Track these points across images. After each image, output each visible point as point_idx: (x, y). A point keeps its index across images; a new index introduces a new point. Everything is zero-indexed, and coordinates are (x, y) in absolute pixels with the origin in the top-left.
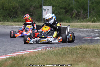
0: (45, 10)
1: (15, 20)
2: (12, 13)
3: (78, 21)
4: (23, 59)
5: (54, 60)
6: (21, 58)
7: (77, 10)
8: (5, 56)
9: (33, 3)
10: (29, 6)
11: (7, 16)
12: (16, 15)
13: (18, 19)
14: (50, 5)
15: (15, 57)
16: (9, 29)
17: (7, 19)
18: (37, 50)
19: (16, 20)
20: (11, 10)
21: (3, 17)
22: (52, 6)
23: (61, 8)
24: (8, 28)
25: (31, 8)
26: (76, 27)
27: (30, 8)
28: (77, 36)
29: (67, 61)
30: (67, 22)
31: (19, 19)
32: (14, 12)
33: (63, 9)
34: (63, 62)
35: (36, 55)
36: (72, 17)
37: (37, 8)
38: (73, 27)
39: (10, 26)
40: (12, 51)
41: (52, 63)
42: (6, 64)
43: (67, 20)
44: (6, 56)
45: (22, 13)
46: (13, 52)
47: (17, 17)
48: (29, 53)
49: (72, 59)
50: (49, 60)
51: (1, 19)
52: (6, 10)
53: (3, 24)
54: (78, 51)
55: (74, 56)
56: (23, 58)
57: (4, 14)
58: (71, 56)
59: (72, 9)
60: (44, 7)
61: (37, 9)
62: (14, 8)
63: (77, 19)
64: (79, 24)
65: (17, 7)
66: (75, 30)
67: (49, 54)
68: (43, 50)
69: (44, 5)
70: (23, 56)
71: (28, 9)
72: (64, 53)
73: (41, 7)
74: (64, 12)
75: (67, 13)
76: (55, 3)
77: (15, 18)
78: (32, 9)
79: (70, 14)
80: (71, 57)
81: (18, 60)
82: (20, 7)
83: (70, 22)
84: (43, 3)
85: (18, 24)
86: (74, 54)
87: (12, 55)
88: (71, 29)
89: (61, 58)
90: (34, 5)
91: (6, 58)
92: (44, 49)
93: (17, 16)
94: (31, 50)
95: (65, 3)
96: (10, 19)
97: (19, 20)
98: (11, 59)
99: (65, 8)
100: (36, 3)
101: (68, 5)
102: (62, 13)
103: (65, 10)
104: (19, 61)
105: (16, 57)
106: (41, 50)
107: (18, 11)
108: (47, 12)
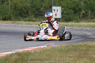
0: (54, 10)
1: (26, 19)
3: (85, 21)
6: (26, 54)
7: (85, 10)
9: (43, 4)
10: (40, 6)
11: (18, 16)
14: (59, 6)
16: (19, 28)
17: (19, 18)
18: (43, 47)
20: (22, 10)
21: (14, 16)
22: (61, 7)
23: (70, 9)
24: (19, 26)
27: (40, 8)
28: (83, 35)
29: (70, 57)
30: (75, 22)
31: (30, 19)
36: (79, 17)
37: (47, 8)
38: (80, 26)
40: (19, 48)
42: (11, 59)
43: (76, 20)
48: (35, 49)
51: (13, 18)
53: (14, 23)
57: (16, 14)
58: (74, 52)
59: (80, 10)
60: (54, 8)
61: (47, 10)
62: (25, 8)
63: (85, 19)
64: (86, 24)
65: (28, 7)
66: (82, 29)
67: (53, 50)
68: (48, 46)
69: (54, 6)
70: (28, 52)
73: (51, 7)
74: (73, 12)
75: (75, 14)
78: (42, 9)
81: (23, 55)
82: (31, 8)
83: (78, 22)
84: (53, 4)
85: (28, 23)
86: (77, 51)
88: (78, 28)
90: (44, 5)
92: (50, 46)
93: (27, 16)
94: (37, 46)
95: (74, 4)
96: (21, 18)
98: (16, 54)
99: (74, 9)
100: (46, 4)
101: (76, 6)
102: (71, 13)
103: (74, 10)
106: (46, 46)
107: (29, 11)
108: (56, 12)
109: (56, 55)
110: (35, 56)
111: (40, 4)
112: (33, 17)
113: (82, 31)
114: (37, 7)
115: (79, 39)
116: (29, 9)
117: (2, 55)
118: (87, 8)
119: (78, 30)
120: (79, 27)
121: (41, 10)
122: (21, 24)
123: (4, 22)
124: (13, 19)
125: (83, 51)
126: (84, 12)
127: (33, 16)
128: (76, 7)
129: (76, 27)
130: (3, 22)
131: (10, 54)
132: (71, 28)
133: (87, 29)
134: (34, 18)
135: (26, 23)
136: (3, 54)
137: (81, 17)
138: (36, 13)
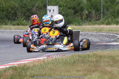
0: (50, 11)
1: (14, 23)
2: (11, 14)
3: (89, 23)
4: (25, 69)
6: (23, 68)
7: (87, 10)
8: (3, 66)
9: (36, 3)
10: (31, 6)
11: (4, 18)
12: (15, 17)
13: (17, 22)
14: (56, 5)
15: (15, 66)
16: (7, 34)
17: (5, 22)
18: (41, 58)
19: (16, 23)
20: (8, 11)
22: (58, 6)
23: (69, 8)
24: (6, 32)
25: (33, 9)
26: (87, 30)
27: (32, 9)
29: (78, 71)
30: (76, 25)
31: (19, 22)
32: (13, 13)
33: (71, 10)
34: (73, 72)
35: (41, 64)
36: (82, 19)
37: (41, 8)
38: (83, 30)
39: (9, 30)
40: (12, 60)
41: (60, 73)
42: (5, 75)
43: (76, 22)
44: (5, 65)
45: (22, 15)
47: (16, 20)
48: (32, 61)
49: (84, 69)
50: (57, 69)
52: (3, 11)
54: (90, 59)
55: (86, 64)
56: (26, 67)
58: (82, 65)
59: (82, 10)
60: (49, 7)
61: (40, 10)
62: (12, 9)
63: (89, 21)
64: (90, 27)
65: (16, 7)
66: (86, 34)
67: (56, 63)
68: (48, 58)
69: (49, 5)
70: (25, 65)
71: (30, 10)
72: (74, 62)
73: (45, 7)
74: (73, 12)
75: (76, 15)
76: (61, 3)
77: (14, 20)
79: (80, 15)
81: (19, 70)
82: (20, 8)
83: (80, 25)
85: (18, 28)
86: (86, 63)
87: (12, 64)
89: (70, 67)
90: (37, 5)
91: (6, 67)
92: (50, 57)
94: (34, 58)
95: (74, 2)
96: (8, 21)
97: (20, 23)
98: (11, 69)
100: (39, 3)
101: (77, 5)
102: (70, 14)
103: (74, 10)
106: (46, 58)
107: (17, 12)
108: (52, 13)
109: (61, 69)
110: (35, 70)
111: (31, 3)
112: (23, 20)
113: (86, 37)
114: (28, 7)
116: (17, 10)
121: (33, 11)
122: (9, 29)
125: (93, 63)
127: (23, 18)
128: (76, 6)
131: (3, 68)
133: (92, 34)
134: (24, 21)
135: (15, 28)
138: (26, 14)
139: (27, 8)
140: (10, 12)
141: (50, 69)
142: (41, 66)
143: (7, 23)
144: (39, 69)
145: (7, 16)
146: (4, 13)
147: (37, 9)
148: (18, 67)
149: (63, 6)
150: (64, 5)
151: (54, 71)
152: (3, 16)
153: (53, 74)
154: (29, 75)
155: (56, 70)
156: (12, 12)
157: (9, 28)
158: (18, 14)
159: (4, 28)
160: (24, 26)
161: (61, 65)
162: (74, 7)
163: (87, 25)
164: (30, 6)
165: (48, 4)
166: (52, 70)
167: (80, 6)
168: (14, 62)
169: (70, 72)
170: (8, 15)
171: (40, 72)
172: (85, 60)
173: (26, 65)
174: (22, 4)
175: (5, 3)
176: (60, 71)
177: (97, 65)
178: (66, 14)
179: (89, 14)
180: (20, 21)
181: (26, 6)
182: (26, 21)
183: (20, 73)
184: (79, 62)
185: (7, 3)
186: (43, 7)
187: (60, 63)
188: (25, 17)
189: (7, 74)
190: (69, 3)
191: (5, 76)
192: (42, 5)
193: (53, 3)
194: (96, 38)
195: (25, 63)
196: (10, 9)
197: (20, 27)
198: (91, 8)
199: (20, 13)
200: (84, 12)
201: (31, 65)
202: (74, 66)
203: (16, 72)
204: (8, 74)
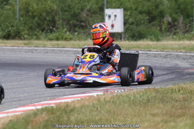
0: (110, 17)
1: (51, 36)
2: (46, 22)
3: (173, 38)
4: (68, 112)
5: (129, 112)
6: (64, 109)
7: (171, 16)
8: (32, 106)
9: (86, 3)
10: (79, 9)
11: (35, 29)
12: (53, 27)
13: (57, 34)
14: (119, 8)
15: (52, 107)
16: (39, 54)
17: (36, 35)
18: (95, 94)
19: (54, 36)
20: (42, 18)
21: (28, 30)
22: (122, 9)
23: (141, 13)
24: (38, 51)
25: (82, 13)
26: (170, 49)
27: (80, 13)
28: (172, 67)
29: (154, 115)
30: (151, 40)
31: (59, 35)
32: (49, 21)
33: (144, 15)
34: (145, 116)
35: (93, 104)
36: (161, 30)
37: (95, 13)
38: (163, 49)
39: (42, 48)
41: (125, 118)
42: (36, 121)
43: (153, 36)
44: (35, 106)
45: (64, 23)
46: (48, 98)
47: (55, 32)
48: (79, 99)
49: (164, 112)
50: (119, 112)
51: (25, 34)
52: (34, 17)
53: (28, 44)
54: (175, 95)
55: (168, 104)
56: (69, 109)
57: (30, 25)
59: (162, 15)
60: (108, 12)
61: (93, 15)
62: (48, 13)
63: (173, 33)
64: (176, 44)
65: (54, 10)
66: (168, 54)
67: (118, 102)
68: (106, 93)
69: (107, 8)
70: (67, 105)
71: (77, 16)
72: (148, 100)
73: (102, 10)
74: (147, 20)
75: (152, 23)
76: (128, 5)
77: (51, 32)
79: (159, 23)
80: (161, 107)
81: (58, 114)
83: (158, 40)
84: (105, 3)
85: (58, 45)
86: (167, 102)
87: (47, 104)
88: (160, 53)
89: (142, 108)
90: (88, 7)
92: (109, 93)
93: (54, 29)
94: (83, 93)
95: (149, 3)
96: (42, 34)
97: (60, 37)
98: (44, 111)
99: (149, 13)
100: (92, 4)
101: (154, 7)
102: (143, 22)
103: (149, 16)
104: (60, 115)
105: (55, 107)
106: (102, 93)
107: (56, 18)
108: (113, 21)
109: (126, 112)
110: (83, 113)
111: (79, 5)
112: (66, 32)
113: (168, 60)
114: (74, 11)
115: (166, 77)
116: (56, 15)
117: (16, 114)
118: (177, 11)
119: (161, 56)
120: (161, 51)
121: (81, 16)
122: (42, 46)
123: (8, 43)
124: (26, 36)
126: (170, 19)
127: (65, 29)
128: (153, 10)
129: (155, 50)
130: (5, 43)
131: (33, 110)
132: (146, 53)
133: (178, 55)
134: (68, 33)
135: (53, 44)
136: (18, 111)
137: (163, 29)
138: (71, 22)
139: (72, 13)
140: (45, 19)
141: (109, 112)
142: (94, 107)
143: (40, 36)
144: (91, 111)
145: (39, 25)
146: (34, 21)
147: (89, 13)
148: (56, 109)
149: (131, 8)
150: (134, 8)
151: (114, 114)
152: (33, 26)
153: (112, 119)
154: (74, 121)
155: (117, 114)
156: (48, 19)
157: (43, 44)
158: (57, 22)
159: (35, 45)
160: (68, 41)
161: (126, 105)
162: (149, 11)
163: (169, 40)
164: (77, 9)
165: (107, 5)
166: (111, 113)
167: (159, 10)
168: (50, 100)
169: (140, 117)
170: (42, 24)
171: (93, 117)
172: (166, 97)
173: (69, 104)
174: (63, 6)
175: (38, 4)
176: (125, 116)
177: (186, 105)
178: (137, 21)
179: (173, 22)
180: (60, 33)
181: (70, 9)
182: (69, 34)
183: (60, 118)
184: (156, 100)
185: (40, 4)
186: (98, 10)
187: (124, 102)
188: (68, 27)
189: (39, 120)
190: (141, 4)
191: (35, 123)
192: (97, 6)
193: (114, 5)
194: (185, 61)
195: (67, 102)
196: (44, 14)
197: (60, 42)
198: (177, 13)
199: (61, 21)
200: (165, 19)
201: (78, 105)
202: (148, 107)
203: (54, 117)
204: (41, 119)
